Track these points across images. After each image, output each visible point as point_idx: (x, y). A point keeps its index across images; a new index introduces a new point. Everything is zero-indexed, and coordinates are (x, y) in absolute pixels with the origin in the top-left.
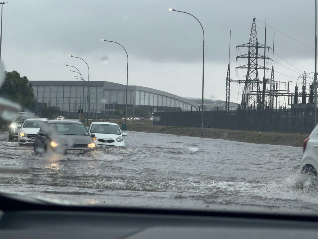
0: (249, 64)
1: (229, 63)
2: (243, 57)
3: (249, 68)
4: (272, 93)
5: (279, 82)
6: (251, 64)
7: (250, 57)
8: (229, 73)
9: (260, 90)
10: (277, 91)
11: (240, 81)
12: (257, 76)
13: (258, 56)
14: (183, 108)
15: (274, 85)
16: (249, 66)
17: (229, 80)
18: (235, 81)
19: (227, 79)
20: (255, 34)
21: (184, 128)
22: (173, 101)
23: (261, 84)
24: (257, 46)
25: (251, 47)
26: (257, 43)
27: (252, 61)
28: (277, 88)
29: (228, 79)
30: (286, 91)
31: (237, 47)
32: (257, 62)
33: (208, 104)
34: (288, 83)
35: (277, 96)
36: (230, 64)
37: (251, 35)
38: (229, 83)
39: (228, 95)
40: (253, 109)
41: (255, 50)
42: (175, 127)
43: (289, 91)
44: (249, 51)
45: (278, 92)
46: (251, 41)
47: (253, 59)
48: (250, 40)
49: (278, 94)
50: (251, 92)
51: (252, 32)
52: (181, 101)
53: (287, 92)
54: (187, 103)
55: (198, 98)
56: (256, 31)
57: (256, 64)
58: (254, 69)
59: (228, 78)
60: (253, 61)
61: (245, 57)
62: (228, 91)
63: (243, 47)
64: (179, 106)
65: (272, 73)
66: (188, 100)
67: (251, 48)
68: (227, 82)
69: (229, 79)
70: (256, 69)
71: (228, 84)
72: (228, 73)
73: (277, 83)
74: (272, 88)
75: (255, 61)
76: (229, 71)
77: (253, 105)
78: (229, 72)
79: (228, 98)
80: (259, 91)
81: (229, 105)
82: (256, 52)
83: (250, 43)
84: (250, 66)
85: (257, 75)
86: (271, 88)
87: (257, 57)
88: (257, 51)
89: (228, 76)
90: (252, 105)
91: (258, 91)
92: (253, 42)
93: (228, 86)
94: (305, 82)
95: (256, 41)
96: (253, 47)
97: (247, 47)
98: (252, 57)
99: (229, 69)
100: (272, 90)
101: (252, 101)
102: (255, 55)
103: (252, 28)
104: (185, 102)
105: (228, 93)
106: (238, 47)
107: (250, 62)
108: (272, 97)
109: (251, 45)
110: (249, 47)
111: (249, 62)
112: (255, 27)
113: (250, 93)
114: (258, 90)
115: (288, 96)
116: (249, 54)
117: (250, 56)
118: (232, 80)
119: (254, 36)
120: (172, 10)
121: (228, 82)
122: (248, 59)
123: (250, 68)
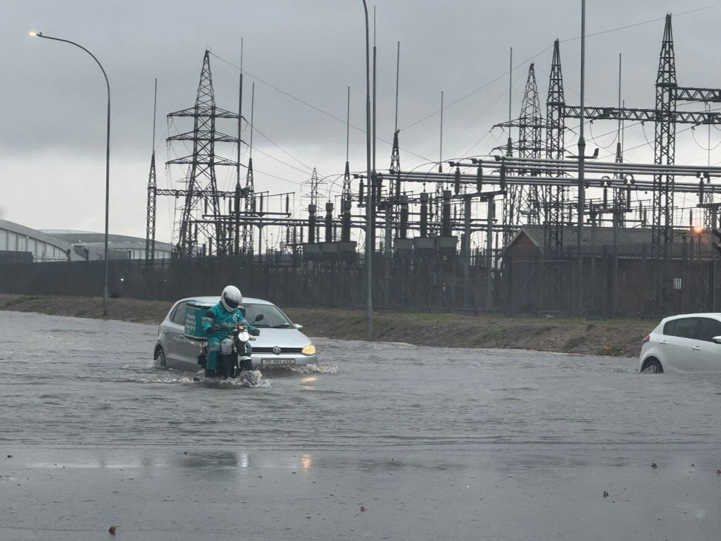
0: (196, 154)
1: (154, 152)
2: (182, 138)
3: (195, 163)
4: (249, 219)
5: (265, 194)
6: (200, 153)
7: (199, 139)
8: (153, 175)
9: (219, 212)
10: (261, 214)
11: (178, 192)
12: (212, 182)
13: (216, 136)
14: (36, 255)
15: (255, 202)
16: (195, 159)
17: (153, 190)
18: (167, 192)
19: (150, 188)
20: (209, 87)
21: (60, 299)
22: (12, 238)
23: (224, 199)
24: (213, 113)
25: (199, 115)
26: (213, 108)
27: (203, 148)
28: (261, 208)
29: (152, 188)
30: (282, 214)
31: (168, 116)
32: (212, 149)
33: (93, 244)
34: (286, 196)
35: (260, 226)
36: (155, 155)
37: (199, 90)
38: (155, 196)
39: (151, 225)
40: (207, 254)
41: (209, 123)
42: (40, 296)
43: (289, 215)
44: (196, 125)
45: (265, 217)
46: (199, 103)
47: (205, 142)
48: (197, 99)
49: (263, 221)
50: (203, 216)
51: (202, 83)
52: (30, 238)
53: (284, 217)
54: (44, 243)
55: (68, 231)
56: (211, 81)
57: (212, 155)
58: (207, 166)
59: (152, 186)
60: (205, 146)
61: (187, 139)
62: (151, 214)
63: (181, 115)
64: (27, 248)
65: (248, 175)
66: (47, 235)
67: (199, 118)
68: (149, 194)
69: (155, 188)
70: (211, 164)
71: (152, 199)
72: (150, 176)
73: (262, 197)
74: (249, 207)
75: (209, 147)
76: (154, 170)
77: (208, 247)
78: (153, 172)
79: (151, 231)
80: (217, 214)
81: (153, 246)
82: (212, 128)
83: (197, 107)
84: (198, 159)
85: (213, 179)
86: (246, 207)
87: (213, 137)
88: (213, 126)
89: (152, 180)
90: (204, 245)
91: (215, 216)
92: (204, 105)
93: (152, 204)
94: (317, 193)
95: (210, 103)
96: (204, 116)
97: (192, 115)
98: (203, 137)
99: (154, 166)
100: (249, 213)
101: (205, 237)
102: (210, 135)
103: (202, 74)
104: (39, 241)
105: (151, 219)
106: (171, 115)
107: (198, 150)
108: (248, 227)
109: (199, 112)
110: (196, 116)
111: (195, 149)
112: (208, 71)
113: (202, 219)
114: (215, 213)
115: (286, 225)
116: (196, 131)
117: (199, 136)
118: (161, 190)
119: (207, 91)
120: (38, 35)
121: (152, 194)
122: (192, 142)
123: (199, 163)
